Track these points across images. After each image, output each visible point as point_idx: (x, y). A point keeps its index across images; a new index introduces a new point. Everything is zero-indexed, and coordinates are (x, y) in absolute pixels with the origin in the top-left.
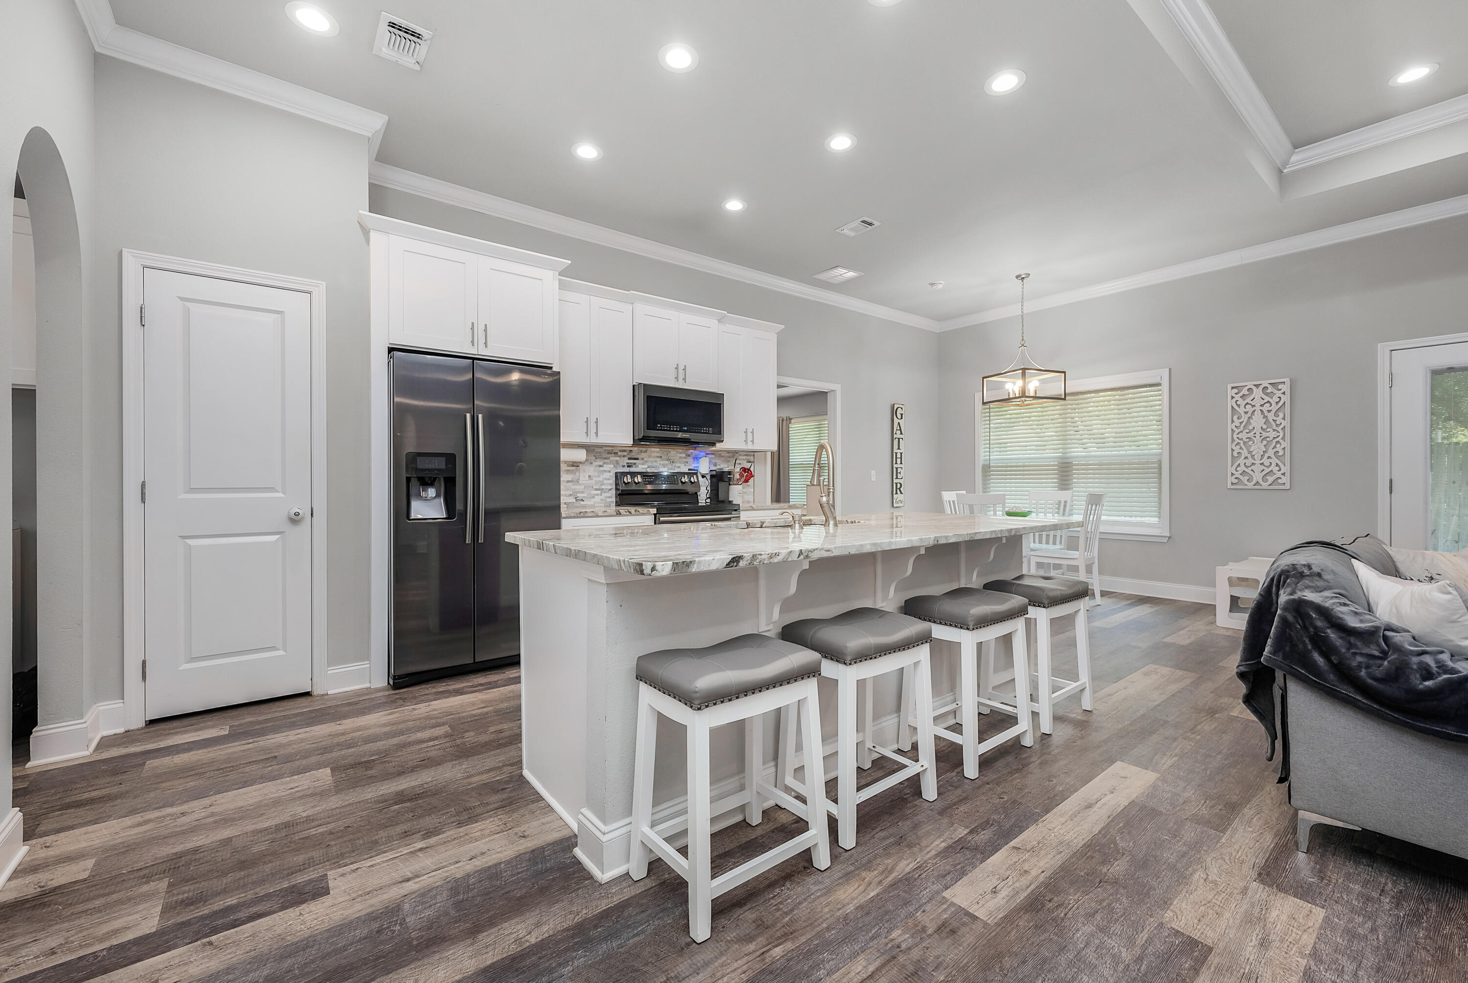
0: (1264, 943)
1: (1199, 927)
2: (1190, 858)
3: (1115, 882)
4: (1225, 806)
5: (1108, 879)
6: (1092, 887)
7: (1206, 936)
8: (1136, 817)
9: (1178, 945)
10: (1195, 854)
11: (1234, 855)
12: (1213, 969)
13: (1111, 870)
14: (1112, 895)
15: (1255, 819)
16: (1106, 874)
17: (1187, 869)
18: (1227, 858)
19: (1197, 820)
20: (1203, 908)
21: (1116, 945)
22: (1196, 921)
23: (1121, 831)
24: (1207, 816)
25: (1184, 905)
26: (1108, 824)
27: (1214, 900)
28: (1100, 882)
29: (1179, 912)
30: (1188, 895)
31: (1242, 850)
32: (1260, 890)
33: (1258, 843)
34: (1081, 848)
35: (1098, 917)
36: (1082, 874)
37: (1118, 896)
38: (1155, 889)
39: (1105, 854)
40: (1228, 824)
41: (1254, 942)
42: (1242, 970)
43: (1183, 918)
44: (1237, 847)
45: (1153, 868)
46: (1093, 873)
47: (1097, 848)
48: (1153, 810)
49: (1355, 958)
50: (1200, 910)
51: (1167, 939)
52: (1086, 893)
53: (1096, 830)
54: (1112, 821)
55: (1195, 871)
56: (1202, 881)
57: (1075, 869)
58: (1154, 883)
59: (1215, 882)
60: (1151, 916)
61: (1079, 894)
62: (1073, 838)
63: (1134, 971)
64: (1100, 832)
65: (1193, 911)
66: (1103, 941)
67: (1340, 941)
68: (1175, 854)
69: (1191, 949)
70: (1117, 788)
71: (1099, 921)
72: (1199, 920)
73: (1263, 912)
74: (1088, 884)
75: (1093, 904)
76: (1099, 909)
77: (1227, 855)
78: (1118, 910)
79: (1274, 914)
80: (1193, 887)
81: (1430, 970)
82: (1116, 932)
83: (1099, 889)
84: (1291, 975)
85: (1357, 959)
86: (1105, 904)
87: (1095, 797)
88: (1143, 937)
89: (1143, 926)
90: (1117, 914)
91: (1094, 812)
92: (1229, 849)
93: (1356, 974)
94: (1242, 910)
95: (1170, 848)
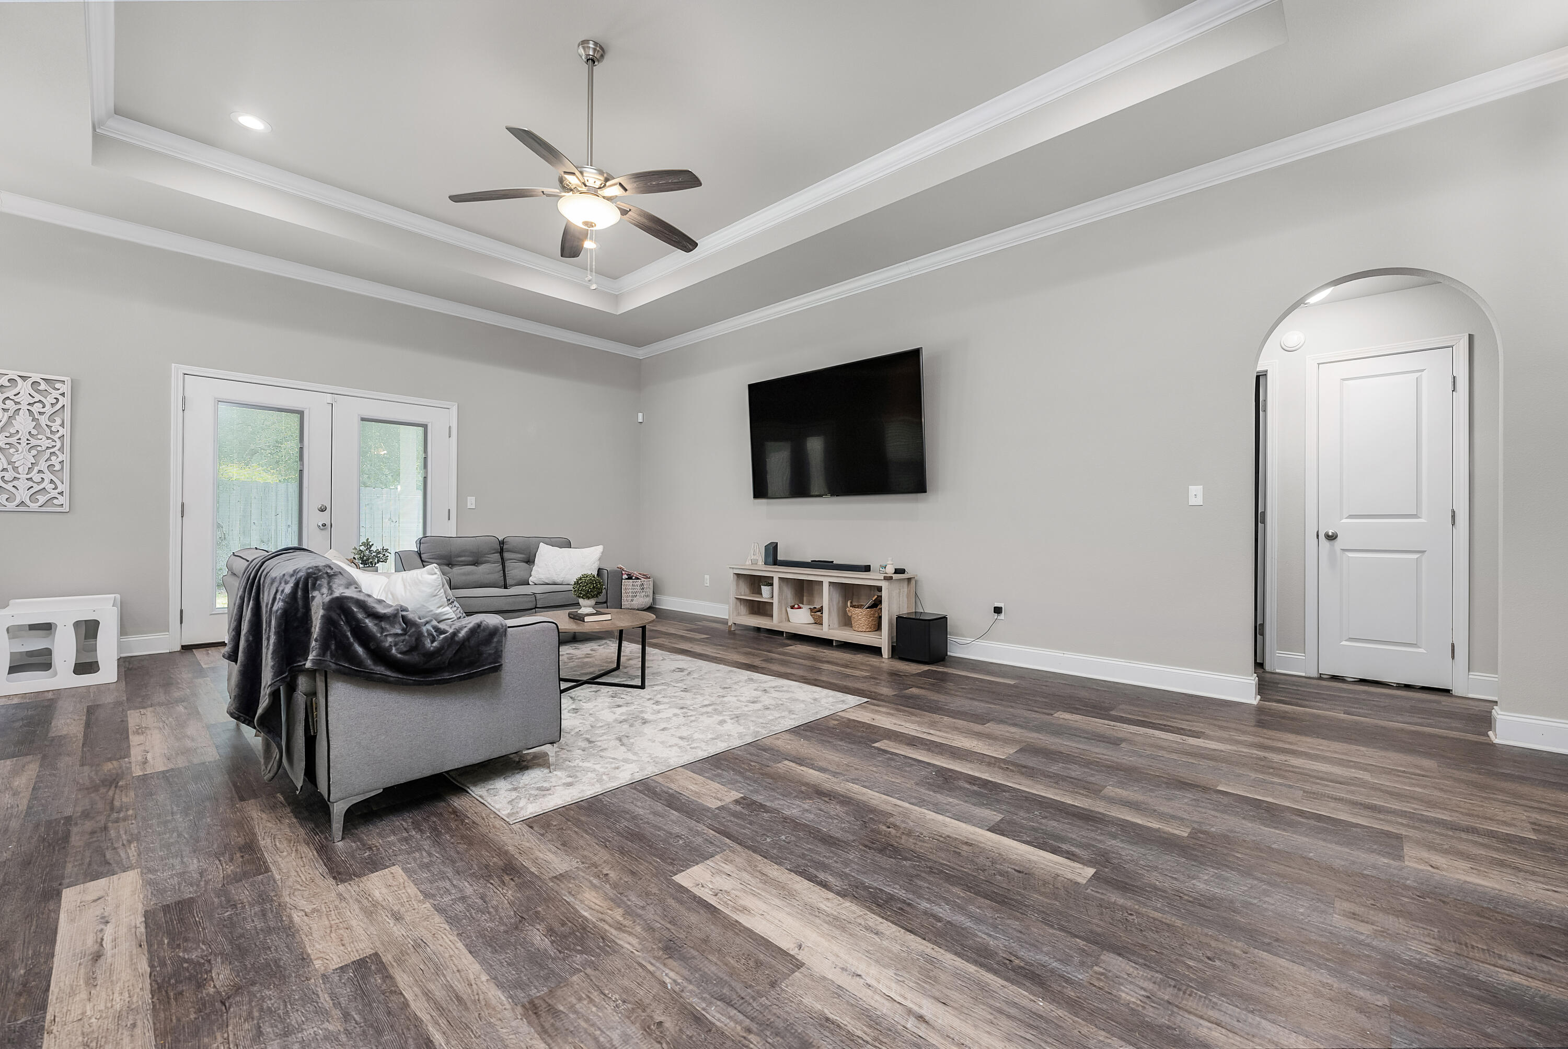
0: (398, 917)
1: (349, 949)
2: (272, 911)
3: (238, 989)
4: (241, 852)
5: (227, 994)
6: (222, 1016)
7: (362, 950)
8: (172, 922)
9: (355, 976)
10: (271, 905)
11: (300, 880)
12: (395, 964)
13: (218, 984)
14: (250, 1002)
15: (278, 844)
16: (219, 993)
17: (282, 921)
18: (299, 887)
19: (237, 879)
20: (333, 935)
21: (315, 1029)
22: (342, 948)
23: (174, 945)
24: (238, 870)
25: (317, 946)
26: (149, 952)
27: (333, 922)
28: (223, 1003)
29: (322, 955)
30: (310, 937)
31: (300, 873)
32: (349, 887)
33: (304, 859)
34: (153, 998)
35: (267, 1029)
36: (193, 1016)
37: (258, 995)
38: (280, 959)
39: (189, 979)
40: (264, 863)
41: (392, 922)
42: (410, 945)
43: (331, 955)
44: (293, 873)
45: (253, 946)
46: (204, 1005)
47: (173, 981)
48: (178, 903)
49: (443, 877)
50: (334, 938)
51: (343, 981)
52: (225, 1026)
53: (144, 967)
54: (150, 945)
55: (290, 917)
56: (305, 918)
57: (179, 1020)
58: (271, 955)
59: (314, 911)
60: (308, 979)
61: (218, 1035)
62: (127, 1000)
63: (355, 1027)
64: (152, 966)
65: (330, 944)
66: (301, 1039)
67: (425, 875)
68: (255, 919)
69: (365, 969)
70: (106, 914)
71: (273, 1031)
72: (343, 945)
73: (370, 899)
74: (213, 1017)
75: (246, 1026)
76: (258, 1023)
77: (295, 884)
78: (276, 1005)
79: (377, 894)
80: (306, 928)
81: (472, 852)
82: (300, 1021)
83: (232, 1010)
84: (433, 919)
85: (443, 876)
86: (256, 1014)
87: (90, 941)
88: (325, 999)
89: (314, 993)
90: (279, 1009)
91: (113, 956)
92: (291, 879)
93: (454, 886)
94: (357, 910)
95: (244, 919)
